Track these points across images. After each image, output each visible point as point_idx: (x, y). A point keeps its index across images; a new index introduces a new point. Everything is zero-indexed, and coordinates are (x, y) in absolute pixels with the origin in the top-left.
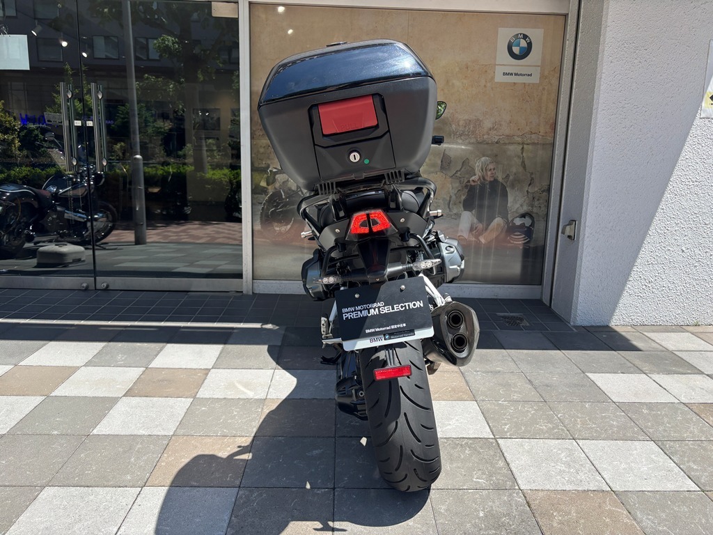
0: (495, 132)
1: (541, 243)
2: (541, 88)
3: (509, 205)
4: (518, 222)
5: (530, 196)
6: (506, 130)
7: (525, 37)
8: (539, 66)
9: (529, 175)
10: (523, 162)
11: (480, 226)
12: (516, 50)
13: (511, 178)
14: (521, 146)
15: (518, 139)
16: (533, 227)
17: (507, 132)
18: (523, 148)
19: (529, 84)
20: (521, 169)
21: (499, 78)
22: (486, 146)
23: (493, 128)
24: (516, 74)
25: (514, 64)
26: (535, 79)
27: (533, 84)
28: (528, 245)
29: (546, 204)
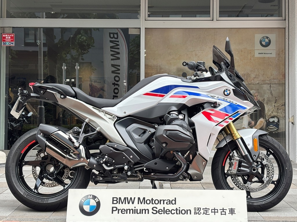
0: (257, 79)
1: (284, 130)
2: (277, 59)
3: (266, 112)
4: (271, 120)
5: (276, 108)
6: (261, 78)
7: (267, 38)
8: (275, 50)
9: (274, 98)
10: (271, 92)
11: (253, 123)
12: (264, 43)
13: (266, 99)
14: (270, 85)
15: (268, 82)
16: (279, 122)
17: (262, 79)
18: (270, 86)
19: (271, 58)
20: (270, 96)
21: (257, 55)
22: (253, 85)
23: (256, 77)
24: (265, 53)
25: (262, 49)
26: (274, 55)
27: (273, 57)
28: (277, 131)
29: (284, 111)
